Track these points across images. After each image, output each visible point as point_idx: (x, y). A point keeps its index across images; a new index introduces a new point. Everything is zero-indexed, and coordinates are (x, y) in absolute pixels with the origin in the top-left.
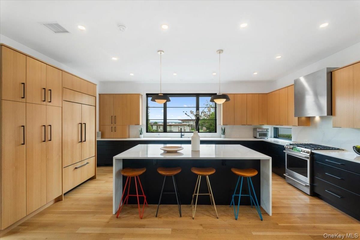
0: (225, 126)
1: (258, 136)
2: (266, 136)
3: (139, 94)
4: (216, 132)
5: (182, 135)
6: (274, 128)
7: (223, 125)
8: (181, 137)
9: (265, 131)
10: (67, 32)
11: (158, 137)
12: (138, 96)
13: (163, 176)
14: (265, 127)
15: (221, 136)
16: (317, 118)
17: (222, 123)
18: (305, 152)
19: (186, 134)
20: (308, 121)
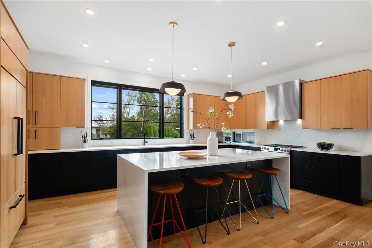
1: (224, 141)
5: (145, 142)
6: (233, 132)
9: (229, 135)
15: (190, 141)
16: (281, 122)
17: (191, 127)
18: (285, 151)
19: (150, 141)
20: (273, 125)
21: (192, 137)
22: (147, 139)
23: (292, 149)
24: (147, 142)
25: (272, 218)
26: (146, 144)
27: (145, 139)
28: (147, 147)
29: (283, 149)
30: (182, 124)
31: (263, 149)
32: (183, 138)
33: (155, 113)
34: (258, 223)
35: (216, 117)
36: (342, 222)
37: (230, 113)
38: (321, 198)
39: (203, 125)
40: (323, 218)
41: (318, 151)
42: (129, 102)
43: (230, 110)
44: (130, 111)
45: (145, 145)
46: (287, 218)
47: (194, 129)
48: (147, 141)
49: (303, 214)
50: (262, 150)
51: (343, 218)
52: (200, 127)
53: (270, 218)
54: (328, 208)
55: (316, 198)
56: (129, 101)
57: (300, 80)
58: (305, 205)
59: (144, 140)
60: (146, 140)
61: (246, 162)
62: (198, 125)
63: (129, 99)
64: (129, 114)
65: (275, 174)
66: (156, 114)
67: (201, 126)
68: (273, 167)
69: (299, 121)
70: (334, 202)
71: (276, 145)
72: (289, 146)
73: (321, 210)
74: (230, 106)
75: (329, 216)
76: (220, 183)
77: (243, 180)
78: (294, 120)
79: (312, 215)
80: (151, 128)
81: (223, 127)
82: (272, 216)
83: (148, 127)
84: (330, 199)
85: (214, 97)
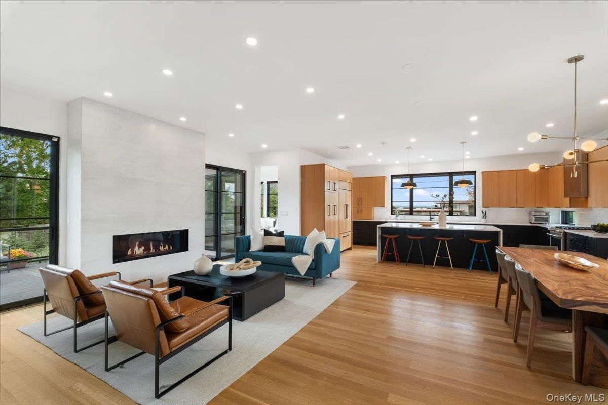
0: (487, 209)
1: (534, 221)
2: (547, 221)
3: (385, 177)
4: (475, 216)
5: (431, 218)
6: (562, 211)
7: (484, 207)
8: (431, 220)
9: (544, 214)
10: (348, 148)
12: (383, 178)
13: (411, 240)
14: (548, 209)
23: (566, 231)
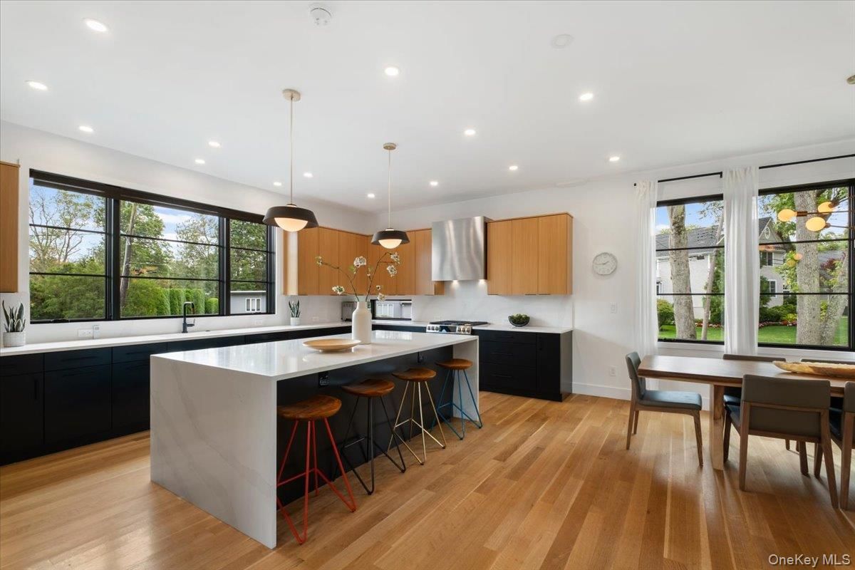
5: (185, 325)
8: (185, 331)
11: (93, 338)
15: (290, 321)
16: (455, 283)
17: (293, 290)
18: (464, 331)
19: (200, 322)
20: (442, 287)
21: (295, 311)
22: (193, 319)
23: (474, 328)
24: (192, 325)
25: (461, 439)
26: (188, 328)
27: (187, 319)
28: (191, 335)
29: (462, 327)
30: (271, 283)
31: (429, 329)
32: (274, 313)
33: (154, 252)
34: (444, 448)
35: (369, 275)
36: (544, 425)
37: (392, 268)
38: (515, 399)
39: (344, 290)
40: (522, 425)
41: (511, 328)
42: (68, 222)
43: (392, 262)
44: (71, 245)
45: (187, 332)
46: (478, 434)
47: (299, 294)
48: (192, 323)
49: (497, 424)
50: (427, 331)
51: (544, 420)
52: (339, 293)
53: (458, 440)
54: (525, 411)
55: (509, 399)
56: (68, 217)
57: (485, 218)
58: (497, 412)
59: (185, 320)
60: (189, 320)
61: (418, 353)
62: (334, 289)
63: (69, 212)
64: (67, 253)
65: (464, 368)
66: (157, 254)
67: (341, 290)
68: (454, 357)
69: (482, 282)
70: (530, 402)
71: (449, 321)
72: (468, 323)
73: (517, 415)
74: (392, 257)
75: (528, 420)
76: (391, 389)
77: (422, 381)
78: (475, 281)
79: (508, 423)
80: (148, 291)
81: (380, 294)
82: (462, 436)
83: (141, 289)
84: (524, 398)
85: (337, 232)
